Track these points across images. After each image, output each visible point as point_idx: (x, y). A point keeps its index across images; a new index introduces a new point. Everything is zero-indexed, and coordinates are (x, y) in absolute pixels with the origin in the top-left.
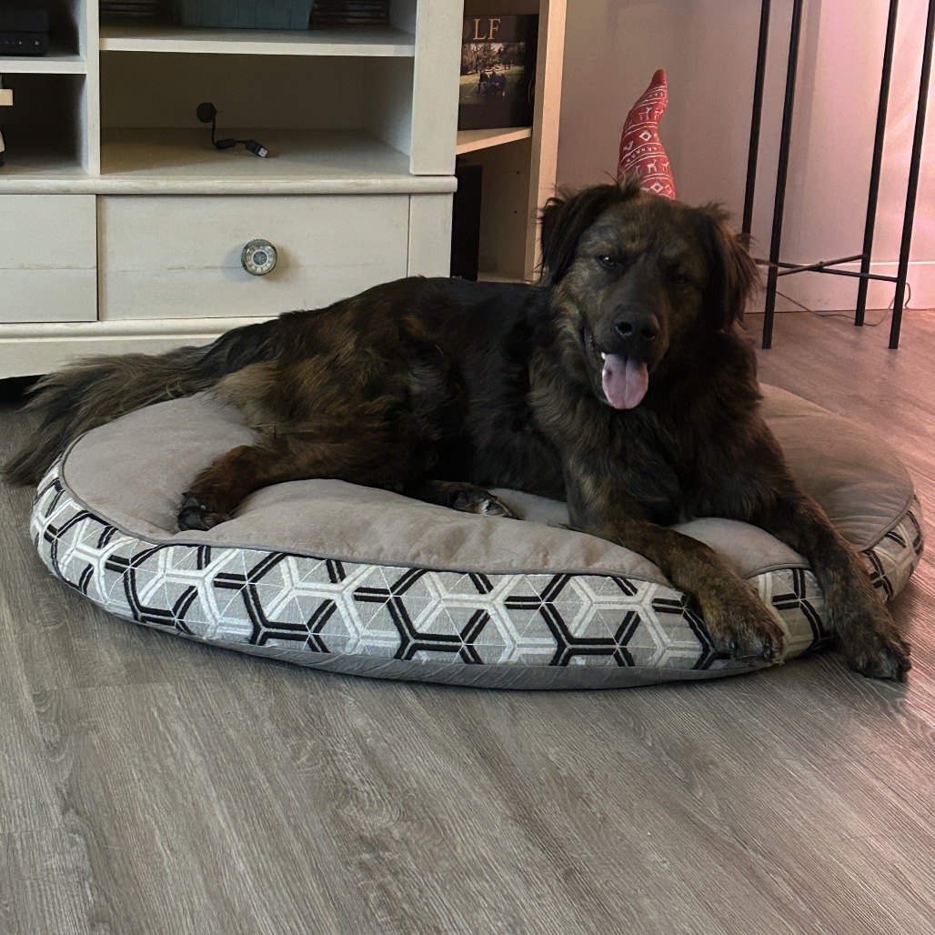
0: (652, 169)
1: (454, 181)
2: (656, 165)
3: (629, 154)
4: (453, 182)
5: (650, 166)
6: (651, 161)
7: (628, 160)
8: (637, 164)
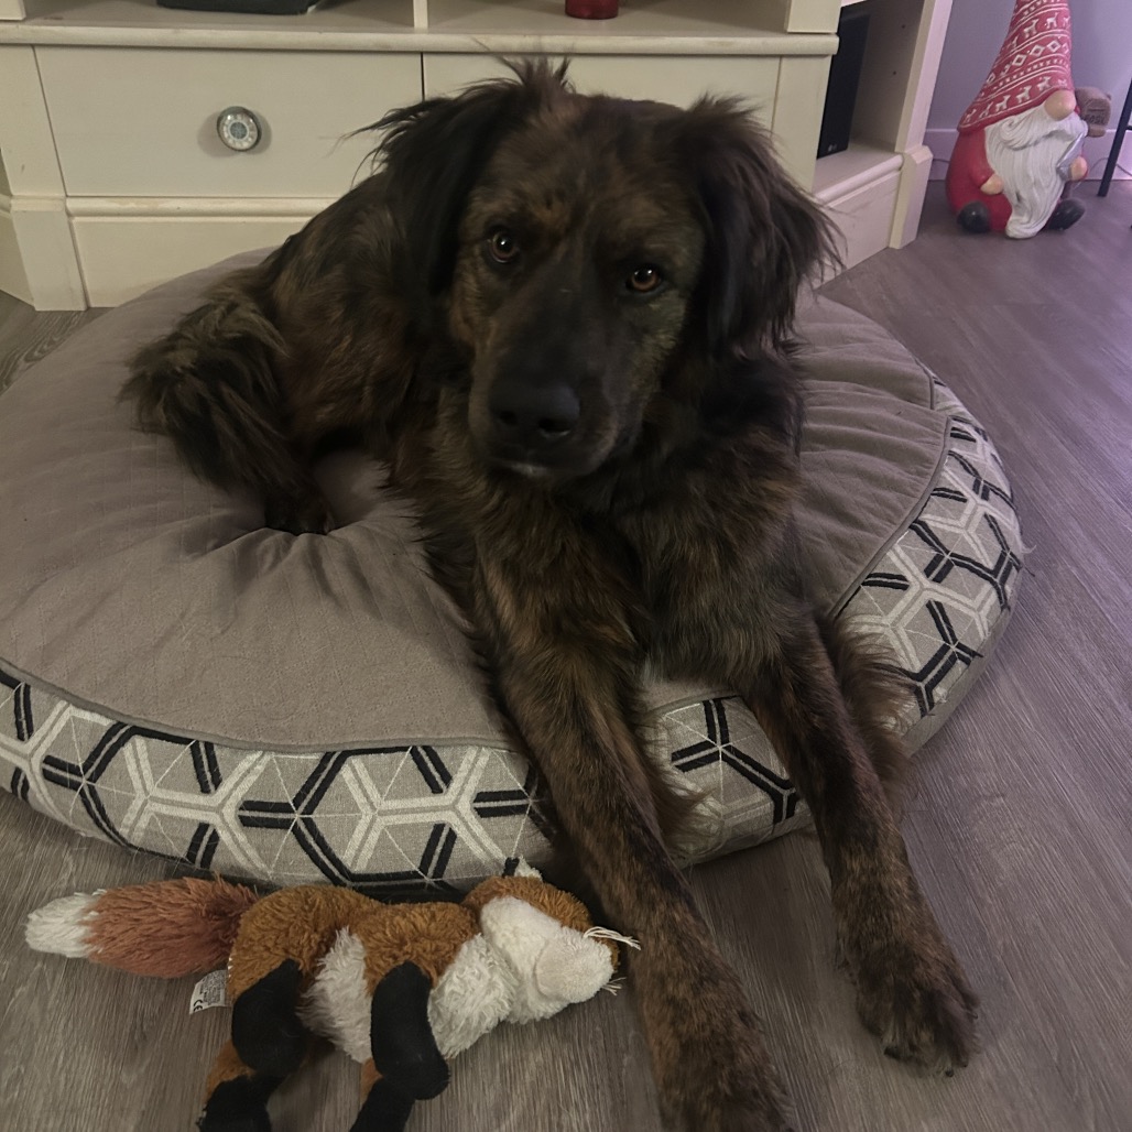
0: (1052, 24)
1: (836, 40)
2: (1057, 19)
3: (1027, 6)
4: (833, 43)
5: (1049, 20)
6: (1051, 15)
7: (1026, 13)
8: (1035, 18)
